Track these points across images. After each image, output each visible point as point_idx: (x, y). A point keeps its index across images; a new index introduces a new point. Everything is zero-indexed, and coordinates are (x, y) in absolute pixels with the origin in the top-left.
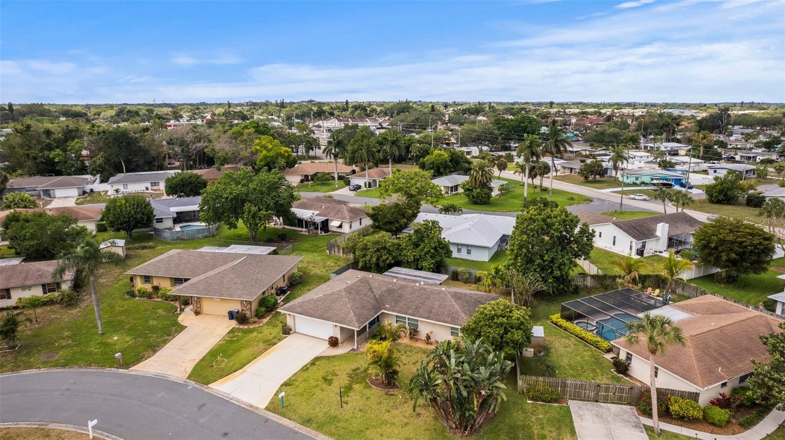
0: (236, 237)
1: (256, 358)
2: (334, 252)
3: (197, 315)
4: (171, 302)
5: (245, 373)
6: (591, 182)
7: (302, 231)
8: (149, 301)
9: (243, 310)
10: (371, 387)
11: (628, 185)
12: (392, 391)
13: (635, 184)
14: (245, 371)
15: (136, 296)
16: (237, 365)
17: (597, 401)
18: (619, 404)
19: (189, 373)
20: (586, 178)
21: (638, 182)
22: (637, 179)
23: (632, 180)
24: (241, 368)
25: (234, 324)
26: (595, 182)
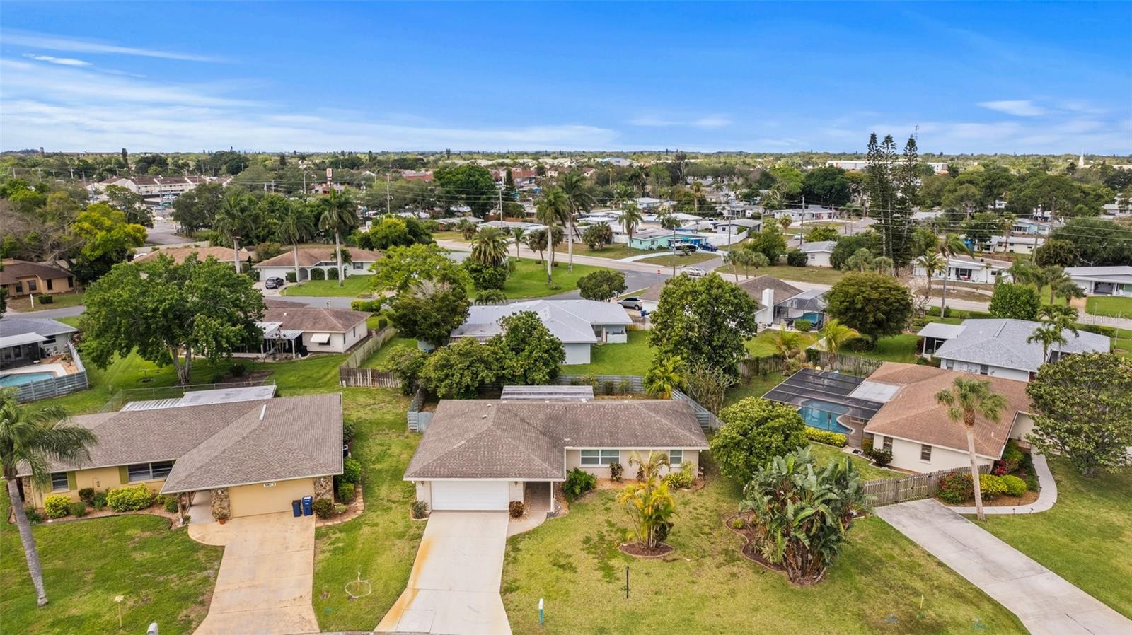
0: (141, 383)
1: (412, 565)
2: (356, 382)
3: (224, 523)
4: (141, 512)
5: (420, 593)
6: (597, 251)
7: (258, 358)
8: (83, 521)
9: (318, 495)
10: (636, 559)
11: (644, 252)
12: (670, 555)
13: (651, 250)
14: (415, 592)
15: (45, 518)
16: (394, 585)
17: (896, 502)
18: (918, 499)
19: (314, 621)
20: (592, 246)
21: (654, 247)
22: (653, 242)
23: (646, 245)
24: (405, 587)
25: (311, 522)
26: (603, 250)
